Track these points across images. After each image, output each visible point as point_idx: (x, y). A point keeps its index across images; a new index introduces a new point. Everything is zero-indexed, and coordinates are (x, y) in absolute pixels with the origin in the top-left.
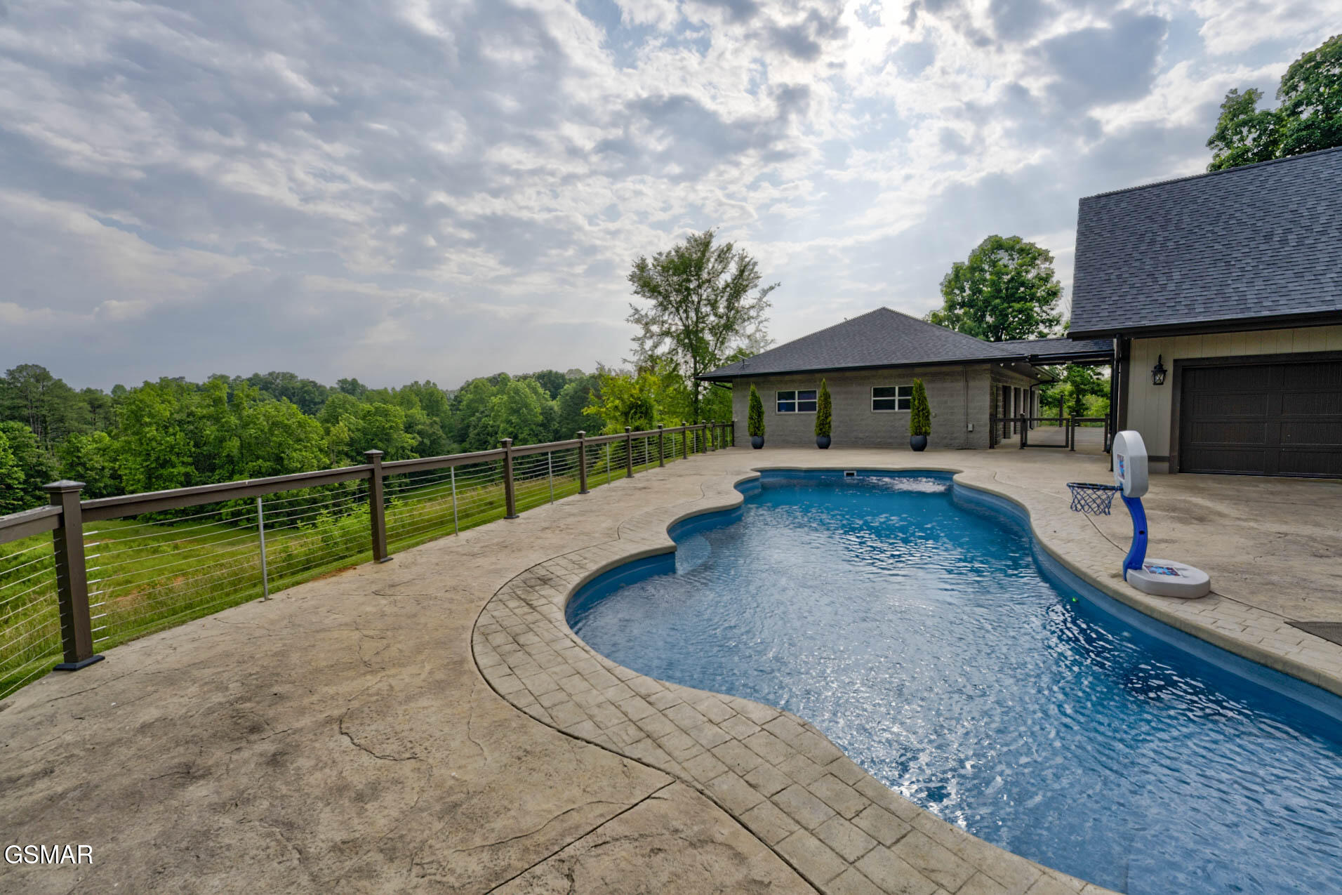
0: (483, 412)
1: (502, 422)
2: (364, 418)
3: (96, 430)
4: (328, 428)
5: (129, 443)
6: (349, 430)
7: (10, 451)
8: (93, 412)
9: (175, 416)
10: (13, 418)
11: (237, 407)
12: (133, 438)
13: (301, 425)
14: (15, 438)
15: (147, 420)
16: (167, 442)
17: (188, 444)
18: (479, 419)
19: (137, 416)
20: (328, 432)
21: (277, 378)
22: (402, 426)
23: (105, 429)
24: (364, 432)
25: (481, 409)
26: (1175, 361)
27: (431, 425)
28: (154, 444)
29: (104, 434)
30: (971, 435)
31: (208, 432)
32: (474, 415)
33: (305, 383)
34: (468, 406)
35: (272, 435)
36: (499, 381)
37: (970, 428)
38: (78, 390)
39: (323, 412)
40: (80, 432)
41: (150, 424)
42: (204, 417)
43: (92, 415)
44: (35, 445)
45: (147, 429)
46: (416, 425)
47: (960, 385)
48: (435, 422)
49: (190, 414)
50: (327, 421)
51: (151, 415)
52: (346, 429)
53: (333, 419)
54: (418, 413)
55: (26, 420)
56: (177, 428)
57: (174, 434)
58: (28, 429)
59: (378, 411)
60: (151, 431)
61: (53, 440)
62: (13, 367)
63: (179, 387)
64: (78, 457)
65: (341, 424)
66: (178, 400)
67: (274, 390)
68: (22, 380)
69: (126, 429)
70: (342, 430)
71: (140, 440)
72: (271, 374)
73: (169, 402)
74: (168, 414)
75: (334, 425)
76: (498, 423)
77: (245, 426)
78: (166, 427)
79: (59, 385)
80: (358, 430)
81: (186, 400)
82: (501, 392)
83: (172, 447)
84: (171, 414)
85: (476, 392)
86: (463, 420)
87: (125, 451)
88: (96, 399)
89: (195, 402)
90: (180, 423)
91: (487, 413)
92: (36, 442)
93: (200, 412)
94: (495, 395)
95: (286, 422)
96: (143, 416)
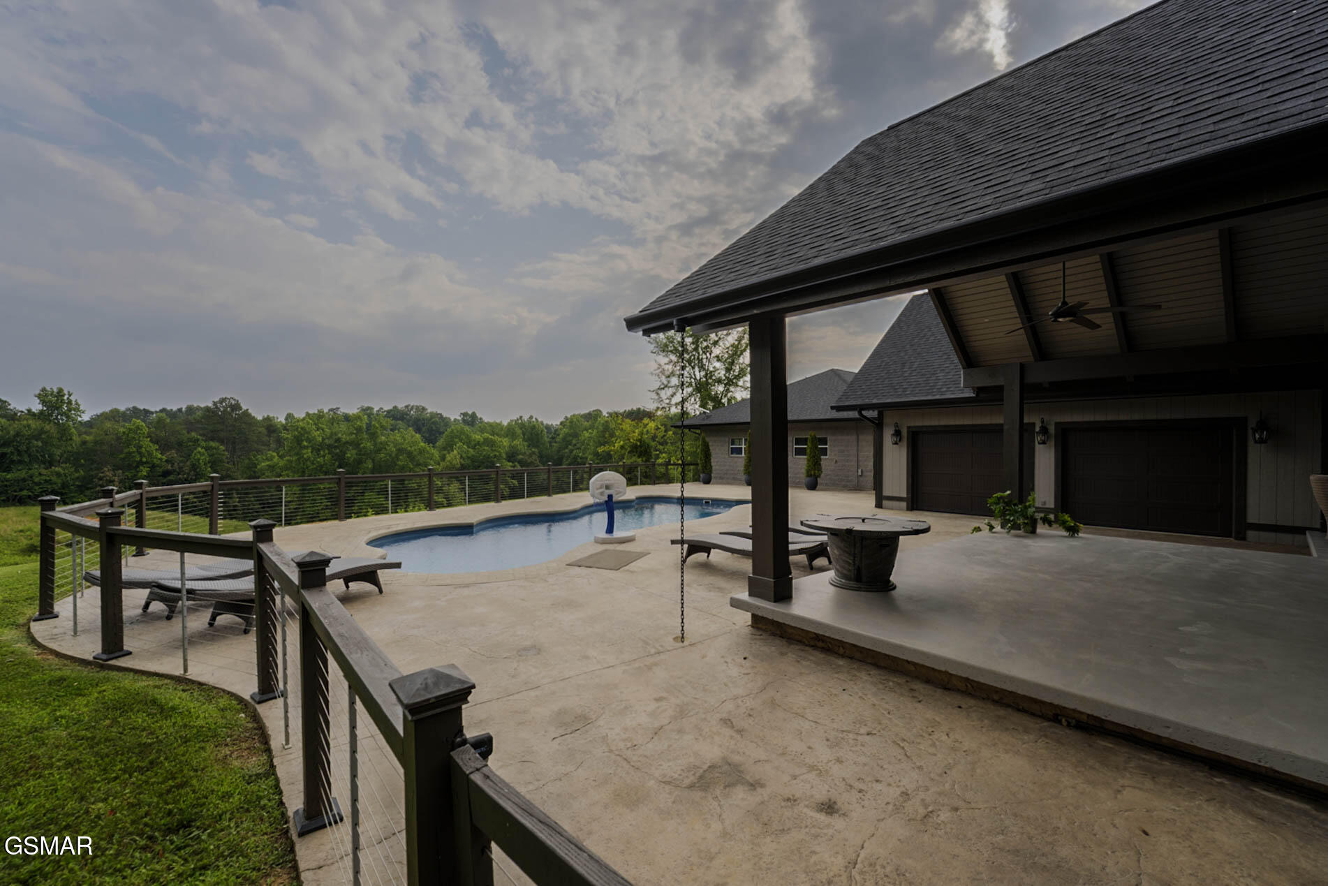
0: (575, 445)
1: (589, 454)
2: (474, 448)
3: (269, 450)
4: (445, 455)
5: (291, 462)
6: (461, 457)
7: (209, 465)
8: (269, 436)
9: (327, 441)
10: (213, 439)
11: (373, 436)
12: (295, 458)
13: (421, 451)
14: (213, 455)
15: (305, 443)
16: (318, 462)
17: (334, 464)
18: (571, 451)
19: (298, 440)
20: (443, 458)
21: (412, 409)
22: (504, 456)
23: (276, 450)
24: (473, 459)
25: (574, 442)
26: (909, 428)
27: (530, 455)
28: (309, 463)
29: (275, 454)
30: (861, 479)
31: (349, 455)
32: (567, 448)
33: (433, 415)
34: (564, 439)
35: (398, 459)
36: (593, 416)
37: (860, 473)
38: (260, 418)
39: (440, 442)
40: (258, 451)
41: (306, 447)
42: (347, 442)
43: (268, 439)
44: (226, 461)
45: (305, 451)
46: (518, 455)
47: (854, 437)
48: (534, 453)
49: (338, 440)
50: (444, 449)
51: (309, 440)
52: (458, 457)
53: (449, 447)
54: (519, 443)
55: (222, 442)
56: (327, 451)
57: (324, 456)
58: (222, 447)
59: (487, 442)
60: (307, 453)
61: (239, 457)
62: (217, 400)
63: (335, 418)
64: (254, 472)
65: (455, 452)
66: (330, 429)
67: (409, 421)
68: (222, 409)
69: (289, 451)
70: (454, 457)
71: (299, 459)
72: (407, 407)
73: (323, 430)
74: (320, 439)
75: (449, 453)
76: (586, 455)
77: (379, 451)
78: (319, 450)
79: (246, 413)
80: (468, 458)
81: (336, 428)
82: (592, 427)
83: (321, 466)
84: (323, 439)
85: (571, 427)
86: (559, 451)
87: (287, 469)
88: (271, 426)
89: (343, 431)
90: (329, 447)
91: (578, 445)
92: (227, 458)
93: (345, 438)
94: (586, 430)
95: (409, 448)
96: (302, 441)
